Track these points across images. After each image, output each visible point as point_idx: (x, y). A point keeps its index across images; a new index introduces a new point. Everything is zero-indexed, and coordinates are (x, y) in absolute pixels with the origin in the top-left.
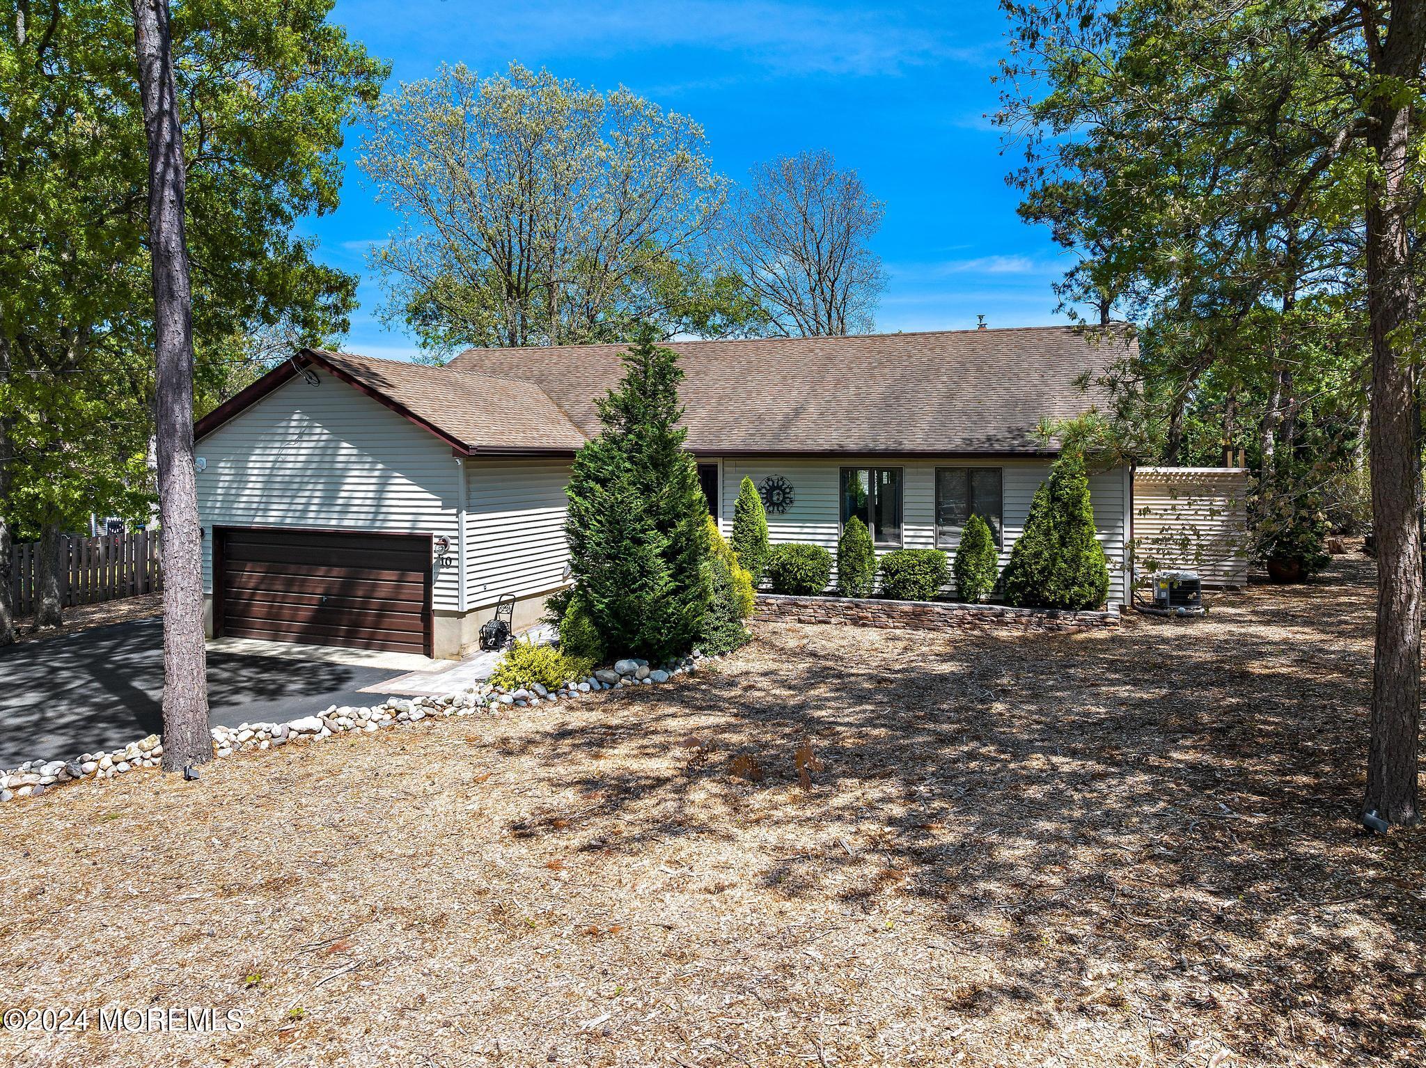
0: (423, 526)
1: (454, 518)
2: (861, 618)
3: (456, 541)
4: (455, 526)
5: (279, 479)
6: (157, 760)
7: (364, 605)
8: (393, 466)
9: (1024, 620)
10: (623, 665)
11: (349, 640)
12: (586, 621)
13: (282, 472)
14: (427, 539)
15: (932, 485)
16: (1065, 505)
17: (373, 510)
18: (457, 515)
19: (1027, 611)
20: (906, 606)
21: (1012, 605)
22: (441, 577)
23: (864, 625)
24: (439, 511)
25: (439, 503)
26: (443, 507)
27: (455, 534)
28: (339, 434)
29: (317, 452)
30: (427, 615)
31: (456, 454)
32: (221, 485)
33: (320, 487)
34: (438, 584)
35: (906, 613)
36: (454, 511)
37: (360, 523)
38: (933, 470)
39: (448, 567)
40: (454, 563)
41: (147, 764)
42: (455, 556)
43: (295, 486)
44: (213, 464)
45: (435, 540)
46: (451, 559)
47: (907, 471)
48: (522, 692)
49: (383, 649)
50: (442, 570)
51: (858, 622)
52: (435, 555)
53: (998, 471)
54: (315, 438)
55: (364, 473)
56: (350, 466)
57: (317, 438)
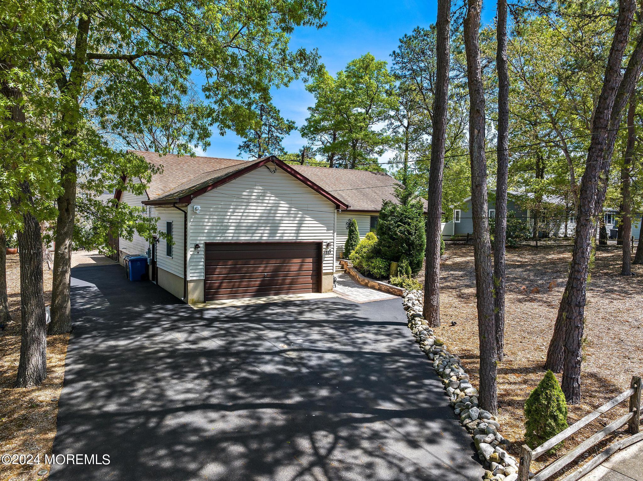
0: (319, 238)
1: (331, 234)
3: (332, 244)
4: (332, 237)
5: (245, 224)
8: (306, 212)
11: (279, 292)
13: (246, 221)
14: (320, 244)
17: (296, 235)
22: (326, 259)
24: (325, 231)
25: (326, 228)
26: (327, 230)
27: (332, 241)
28: (279, 197)
29: (266, 211)
30: (319, 275)
31: (339, 208)
32: (209, 224)
34: (324, 262)
36: (332, 232)
39: (329, 254)
40: (332, 253)
42: (332, 250)
43: (254, 228)
44: (204, 210)
45: (324, 244)
49: (294, 293)
50: (326, 256)
52: (324, 250)
54: (265, 205)
55: (292, 219)
56: (285, 215)
57: (267, 201)
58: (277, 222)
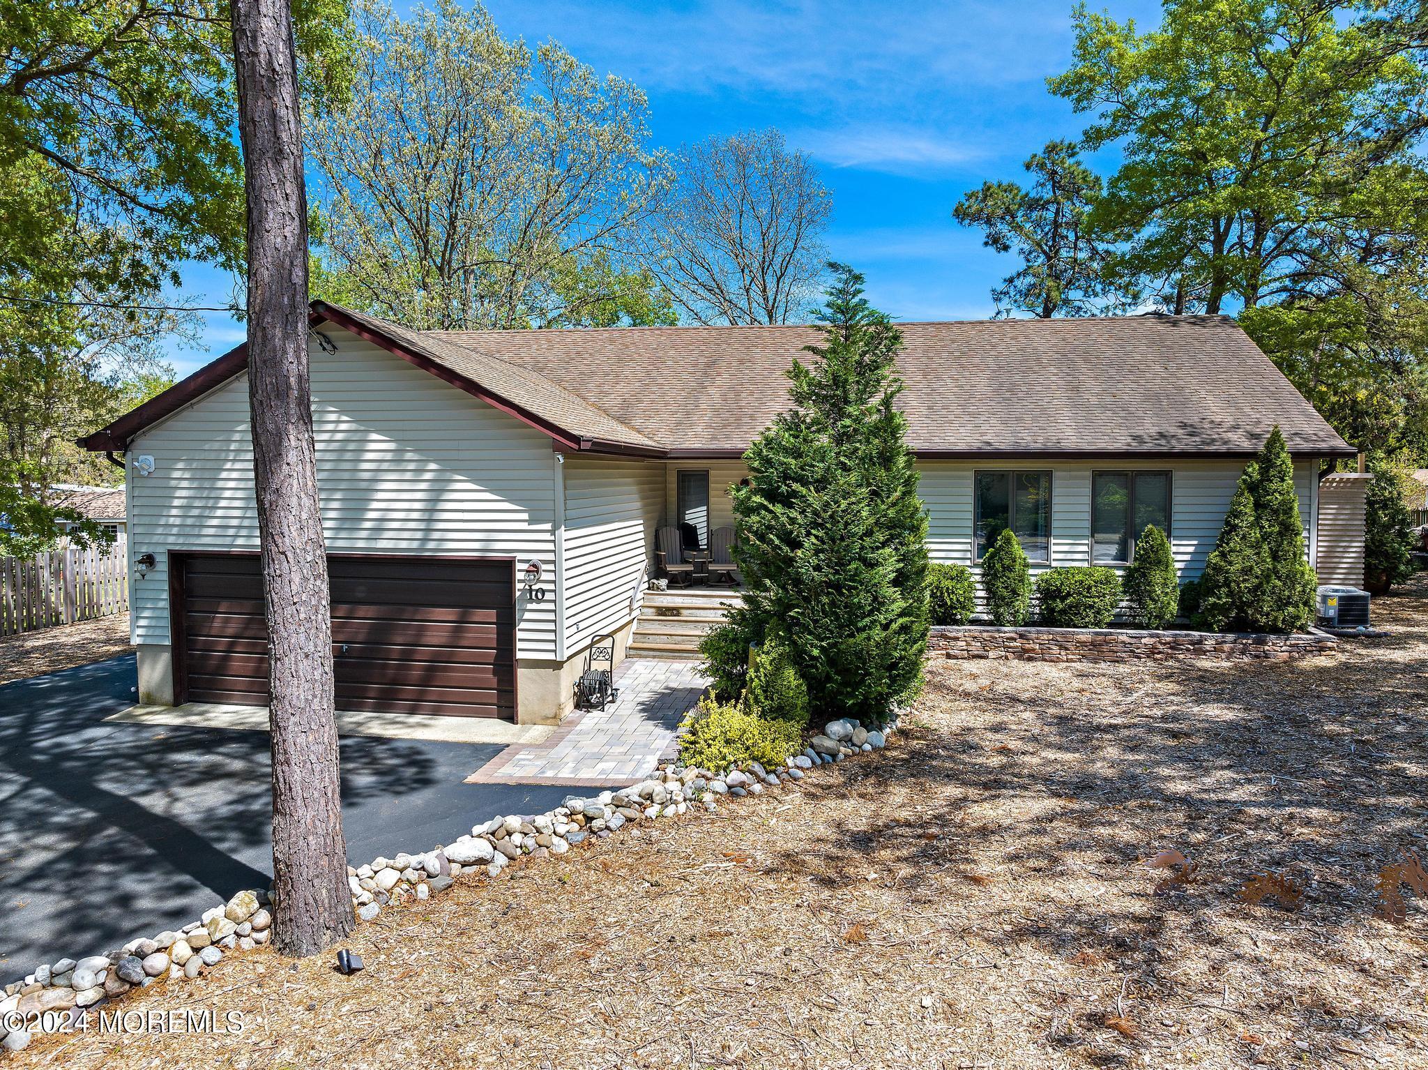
0: (500, 548)
1: (548, 536)
2: (1026, 651)
3: (551, 567)
4: (550, 546)
6: (263, 936)
7: (407, 656)
8: (453, 465)
9: (1226, 647)
10: (837, 728)
11: (384, 703)
12: (790, 674)
14: (505, 567)
15: (1088, 491)
16: (1276, 512)
17: (422, 526)
18: (553, 532)
19: (1230, 637)
20: (1085, 634)
21: (1212, 631)
22: (527, 616)
23: (1030, 659)
24: (525, 526)
25: (525, 516)
26: (530, 522)
27: (550, 557)
28: (368, 421)
29: (332, 447)
30: (505, 665)
31: (558, 448)
32: (176, 503)
33: (338, 495)
34: (523, 625)
35: (1083, 644)
36: (548, 526)
37: (404, 545)
38: (1089, 474)
39: (539, 601)
40: (548, 596)
41: (247, 944)
42: (552, 587)
44: (165, 466)
45: (519, 566)
46: (543, 592)
47: (1056, 474)
48: (735, 776)
49: (436, 712)
50: (530, 606)
51: (1025, 655)
52: (519, 586)
53: (1167, 475)
55: (408, 476)
56: (385, 466)
57: (330, 427)
58: (363, 485)
